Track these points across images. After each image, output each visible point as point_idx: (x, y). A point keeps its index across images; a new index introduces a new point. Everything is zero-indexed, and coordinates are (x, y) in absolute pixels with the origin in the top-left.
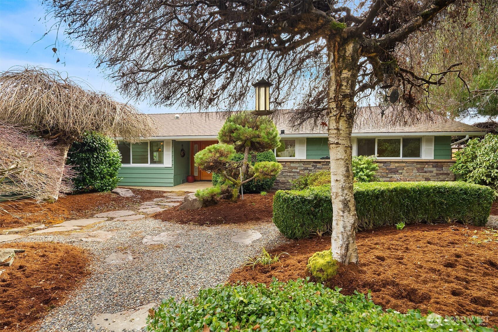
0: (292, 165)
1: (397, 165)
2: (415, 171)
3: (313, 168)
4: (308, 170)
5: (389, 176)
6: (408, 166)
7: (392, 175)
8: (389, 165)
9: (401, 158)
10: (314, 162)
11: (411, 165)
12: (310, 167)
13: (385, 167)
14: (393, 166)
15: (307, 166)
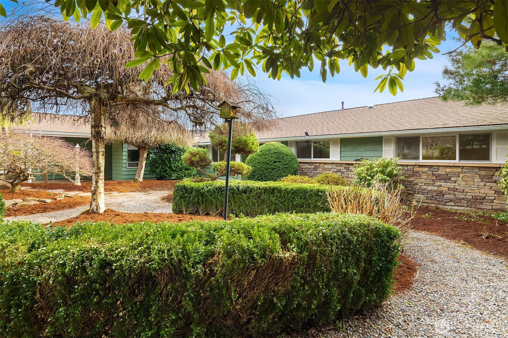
0: (326, 166)
1: (448, 170)
2: (477, 179)
3: (345, 170)
4: (340, 172)
5: (437, 184)
6: (465, 173)
7: (441, 184)
8: (437, 170)
9: (457, 161)
10: (346, 164)
11: (471, 170)
12: (342, 169)
13: (432, 173)
14: (442, 171)
15: (340, 168)
